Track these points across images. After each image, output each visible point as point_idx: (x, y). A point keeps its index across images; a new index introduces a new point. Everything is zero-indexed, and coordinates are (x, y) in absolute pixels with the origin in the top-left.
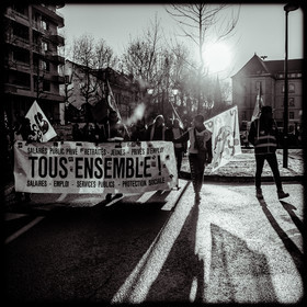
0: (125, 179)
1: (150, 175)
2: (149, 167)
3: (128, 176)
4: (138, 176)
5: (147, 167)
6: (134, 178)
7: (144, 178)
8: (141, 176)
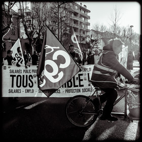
0: (67, 88)
1: (83, 86)
2: (82, 80)
3: (68, 87)
4: (75, 86)
5: (80, 80)
6: (73, 88)
7: (79, 88)
8: (77, 86)
